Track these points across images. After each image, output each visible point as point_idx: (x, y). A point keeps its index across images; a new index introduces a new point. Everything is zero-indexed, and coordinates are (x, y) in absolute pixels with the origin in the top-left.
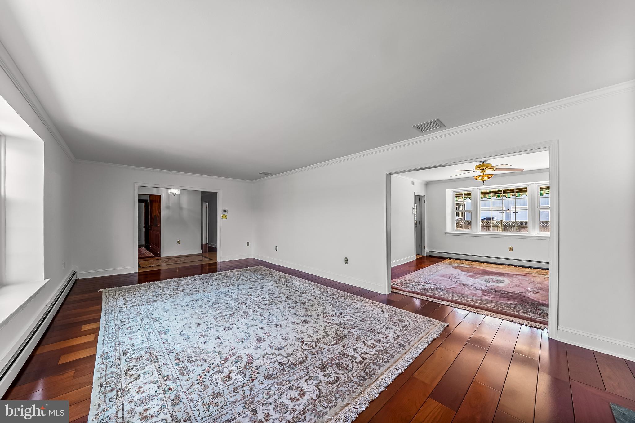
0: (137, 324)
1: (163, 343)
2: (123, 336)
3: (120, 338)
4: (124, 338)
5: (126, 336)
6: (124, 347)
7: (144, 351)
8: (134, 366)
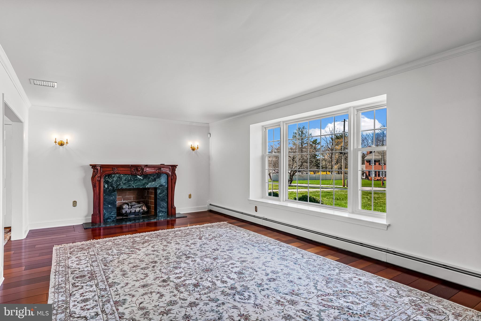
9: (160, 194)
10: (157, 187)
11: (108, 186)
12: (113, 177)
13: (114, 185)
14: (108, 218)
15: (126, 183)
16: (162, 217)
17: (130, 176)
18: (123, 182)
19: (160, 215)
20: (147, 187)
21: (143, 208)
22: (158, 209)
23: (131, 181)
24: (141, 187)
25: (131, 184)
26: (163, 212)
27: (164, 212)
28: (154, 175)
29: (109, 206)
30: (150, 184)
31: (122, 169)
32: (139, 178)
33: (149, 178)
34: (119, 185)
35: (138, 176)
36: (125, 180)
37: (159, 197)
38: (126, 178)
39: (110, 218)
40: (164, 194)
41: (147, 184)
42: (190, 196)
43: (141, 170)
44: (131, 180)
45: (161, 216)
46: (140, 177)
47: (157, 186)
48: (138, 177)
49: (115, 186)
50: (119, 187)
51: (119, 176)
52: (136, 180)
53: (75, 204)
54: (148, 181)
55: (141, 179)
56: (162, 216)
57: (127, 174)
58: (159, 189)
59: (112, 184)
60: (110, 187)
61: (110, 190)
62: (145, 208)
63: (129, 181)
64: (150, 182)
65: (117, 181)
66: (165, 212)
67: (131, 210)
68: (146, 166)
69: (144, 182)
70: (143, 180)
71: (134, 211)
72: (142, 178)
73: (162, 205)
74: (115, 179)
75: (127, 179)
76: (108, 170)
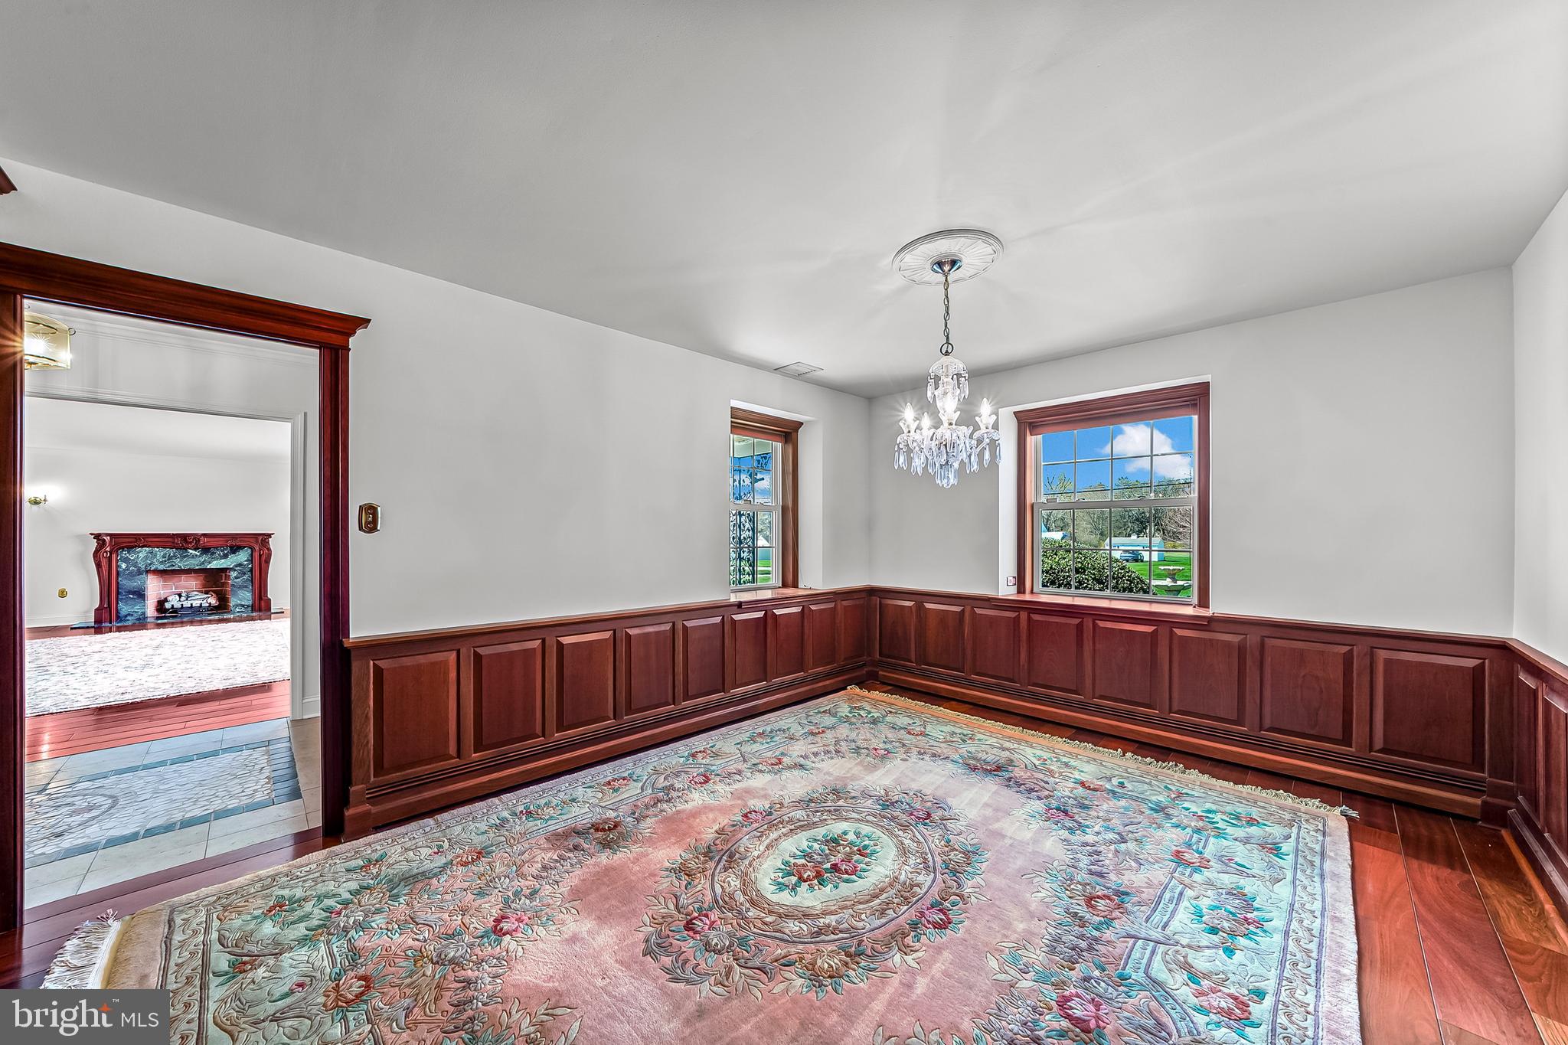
9: (236, 578)
30: (215, 562)
36: (164, 557)
39: (132, 615)
41: (210, 563)
44: (175, 556)
48: (191, 551)
55: (196, 555)
58: (235, 570)
63: (170, 558)
65: (146, 558)
66: (248, 606)
68: (204, 535)
69: (202, 559)
70: (200, 556)
71: (190, 606)
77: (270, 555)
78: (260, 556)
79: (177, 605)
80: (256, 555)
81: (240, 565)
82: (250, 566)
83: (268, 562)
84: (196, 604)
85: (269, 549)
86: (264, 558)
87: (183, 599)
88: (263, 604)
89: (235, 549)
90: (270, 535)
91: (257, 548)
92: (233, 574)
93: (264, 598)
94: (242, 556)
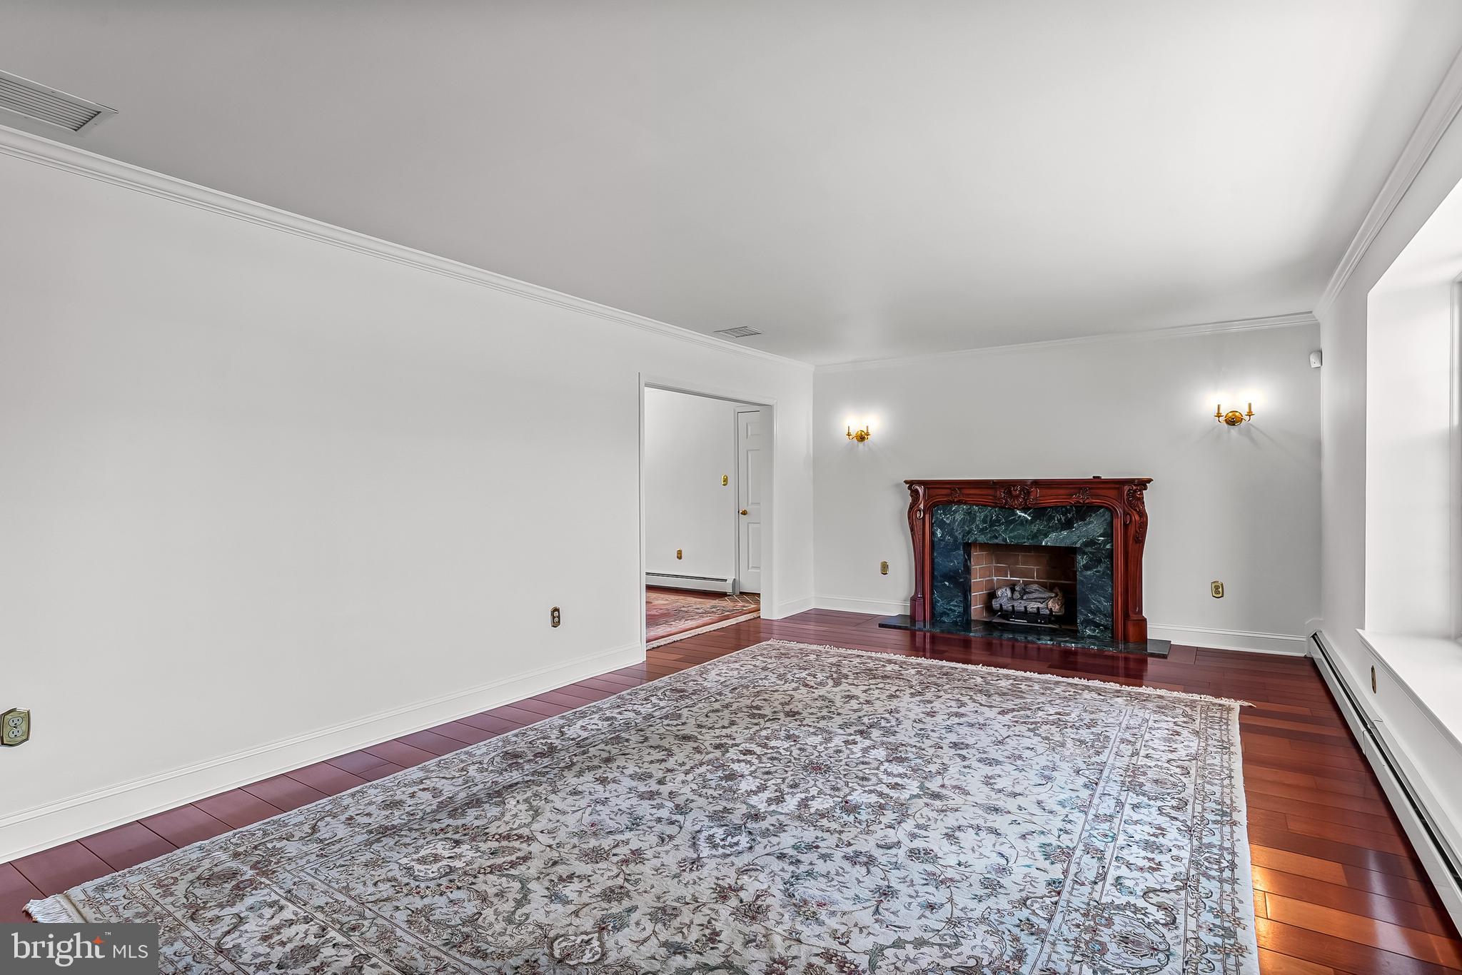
0: (1124, 871)
1: (1096, 784)
2: (1179, 847)
3: (1186, 845)
4: (1176, 840)
5: (1170, 844)
6: (1181, 818)
7: (1143, 788)
8: (1171, 775)
9: (1087, 567)
10: (1078, 545)
11: (943, 534)
12: (955, 512)
13: (957, 531)
14: (944, 614)
15: (986, 528)
16: (1089, 639)
17: (995, 511)
18: (977, 526)
19: (1088, 632)
20: (1043, 544)
21: (1050, 604)
22: (1082, 613)
23: (1000, 525)
24: (1026, 544)
25: (998, 532)
26: (1097, 625)
27: (1102, 625)
28: (1066, 509)
29: (946, 583)
30: (1053, 535)
31: (972, 491)
32: (1020, 516)
33: (1051, 518)
34: (969, 532)
35: (1018, 511)
36: (984, 521)
37: (1085, 577)
38: (986, 516)
40: (1099, 569)
41: (1046, 536)
42: (1218, 590)
43: (1020, 494)
45: (1090, 637)
46: (1023, 514)
47: (1076, 543)
49: (959, 535)
50: (969, 539)
51: (969, 509)
52: (1012, 522)
53: (885, 568)
54: (1049, 528)
55: (1027, 520)
56: (1094, 637)
57: (989, 506)
58: (1084, 553)
59: (953, 529)
60: (948, 537)
61: (947, 545)
62: (1054, 606)
63: (992, 524)
64: (1055, 529)
65: (963, 521)
67: (1016, 604)
69: (1035, 528)
70: (1032, 522)
72: (1030, 518)
73: (1094, 604)
74: (959, 517)
75: (989, 517)
76: (943, 493)
77: (1143, 525)
78: (1126, 526)
79: (1007, 606)
80: (1118, 524)
81: (1092, 542)
82: (1108, 546)
83: (1140, 539)
84: (1032, 606)
85: (1143, 515)
86: (1132, 531)
87: (1017, 595)
88: (1131, 629)
89: (1084, 512)
90: (1143, 484)
91: (1120, 511)
92: (1082, 561)
93: (1134, 617)
94: (1094, 527)
